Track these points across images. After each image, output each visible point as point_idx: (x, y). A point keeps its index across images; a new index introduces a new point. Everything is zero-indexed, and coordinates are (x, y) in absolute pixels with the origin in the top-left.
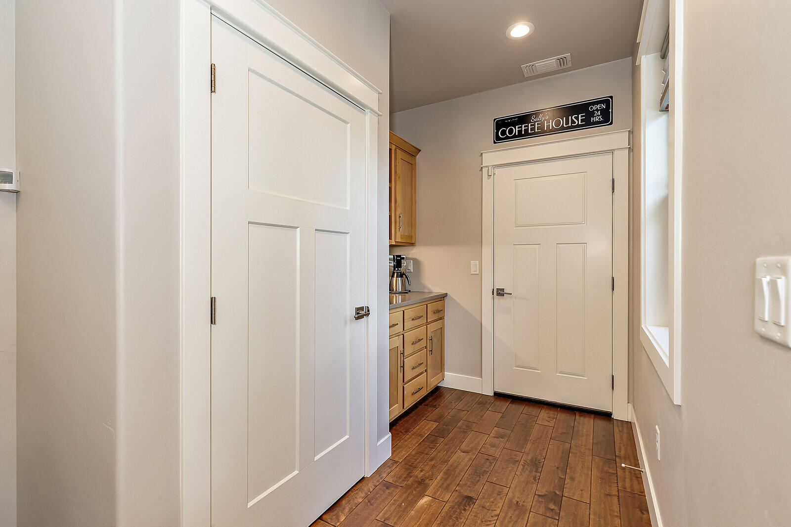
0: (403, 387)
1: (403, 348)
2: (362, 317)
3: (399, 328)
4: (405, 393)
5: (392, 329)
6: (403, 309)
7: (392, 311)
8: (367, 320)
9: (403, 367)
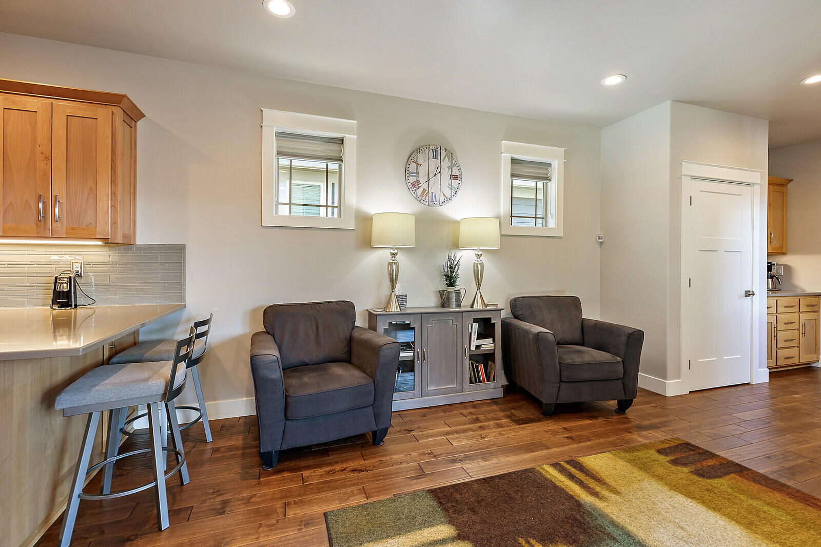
0: (777, 351)
1: (777, 324)
2: (749, 295)
3: (773, 310)
4: (778, 355)
5: (768, 309)
6: (777, 298)
7: (769, 298)
8: (752, 299)
9: (776, 336)
